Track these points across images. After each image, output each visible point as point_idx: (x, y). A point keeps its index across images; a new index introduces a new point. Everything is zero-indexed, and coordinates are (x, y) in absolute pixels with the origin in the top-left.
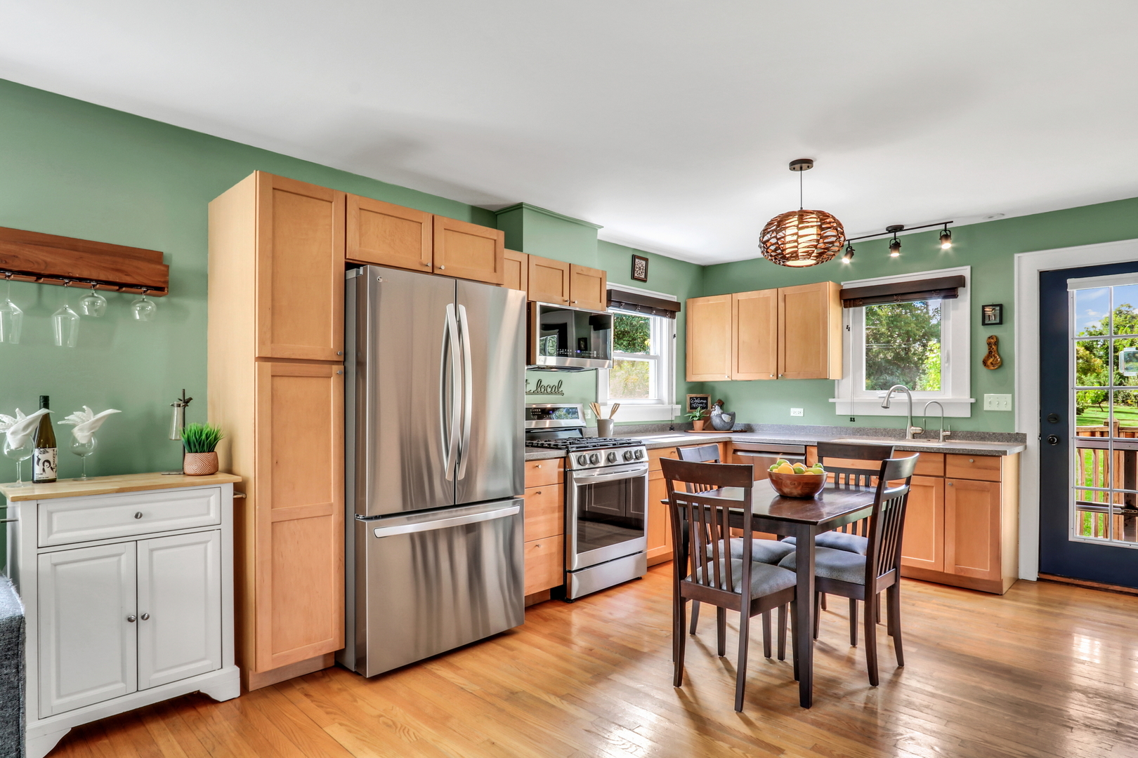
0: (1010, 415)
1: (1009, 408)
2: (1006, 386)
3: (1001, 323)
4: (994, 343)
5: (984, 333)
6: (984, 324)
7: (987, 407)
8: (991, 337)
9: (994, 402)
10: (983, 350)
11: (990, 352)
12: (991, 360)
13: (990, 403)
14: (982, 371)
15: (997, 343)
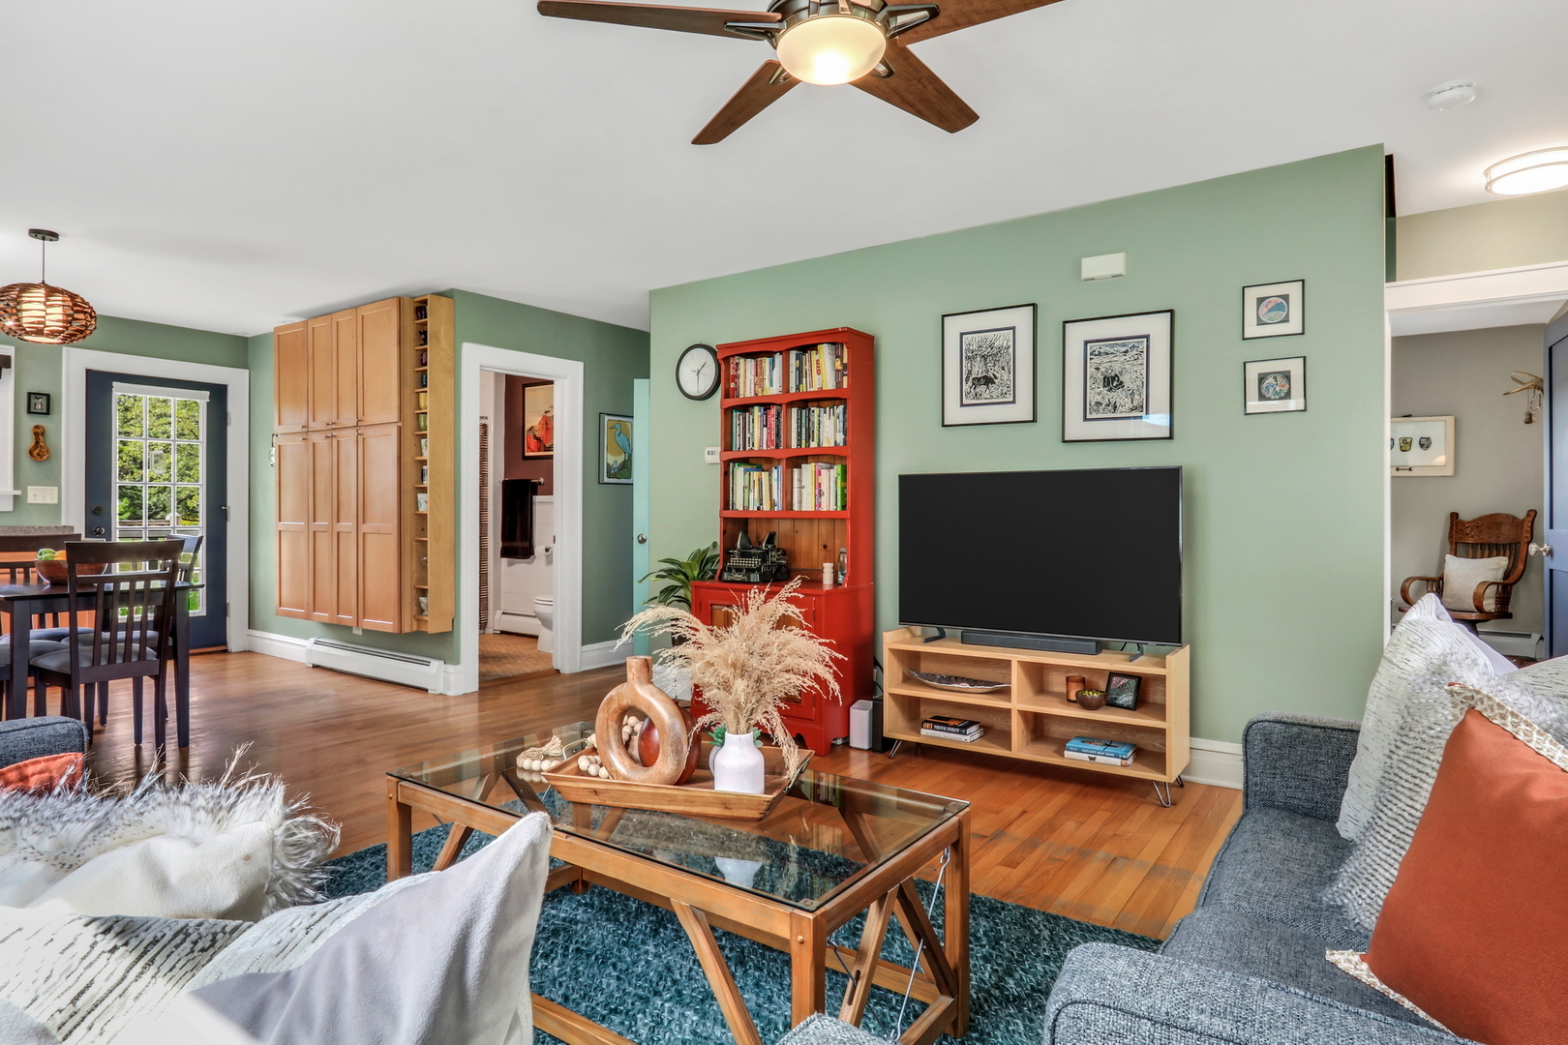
0: (56, 509)
1: (55, 501)
2: (53, 479)
3: (48, 413)
4: (39, 433)
5: (29, 423)
6: (29, 412)
7: (31, 500)
8: (37, 427)
9: (37, 495)
10: (28, 441)
11: (37, 443)
12: (37, 451)
13: (35, 496)
14: (26, 461)
15: (43, 434)
